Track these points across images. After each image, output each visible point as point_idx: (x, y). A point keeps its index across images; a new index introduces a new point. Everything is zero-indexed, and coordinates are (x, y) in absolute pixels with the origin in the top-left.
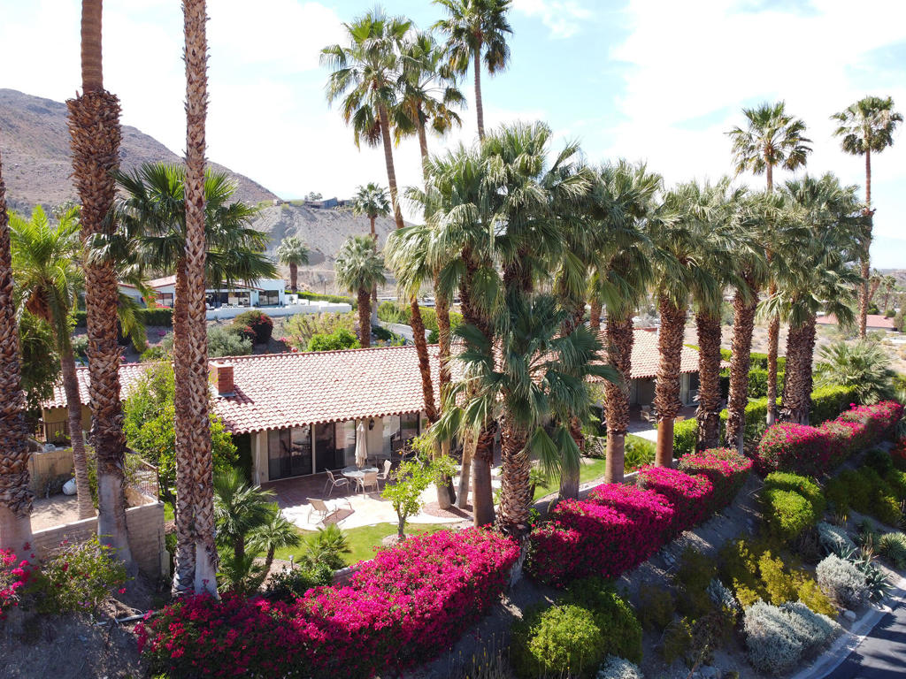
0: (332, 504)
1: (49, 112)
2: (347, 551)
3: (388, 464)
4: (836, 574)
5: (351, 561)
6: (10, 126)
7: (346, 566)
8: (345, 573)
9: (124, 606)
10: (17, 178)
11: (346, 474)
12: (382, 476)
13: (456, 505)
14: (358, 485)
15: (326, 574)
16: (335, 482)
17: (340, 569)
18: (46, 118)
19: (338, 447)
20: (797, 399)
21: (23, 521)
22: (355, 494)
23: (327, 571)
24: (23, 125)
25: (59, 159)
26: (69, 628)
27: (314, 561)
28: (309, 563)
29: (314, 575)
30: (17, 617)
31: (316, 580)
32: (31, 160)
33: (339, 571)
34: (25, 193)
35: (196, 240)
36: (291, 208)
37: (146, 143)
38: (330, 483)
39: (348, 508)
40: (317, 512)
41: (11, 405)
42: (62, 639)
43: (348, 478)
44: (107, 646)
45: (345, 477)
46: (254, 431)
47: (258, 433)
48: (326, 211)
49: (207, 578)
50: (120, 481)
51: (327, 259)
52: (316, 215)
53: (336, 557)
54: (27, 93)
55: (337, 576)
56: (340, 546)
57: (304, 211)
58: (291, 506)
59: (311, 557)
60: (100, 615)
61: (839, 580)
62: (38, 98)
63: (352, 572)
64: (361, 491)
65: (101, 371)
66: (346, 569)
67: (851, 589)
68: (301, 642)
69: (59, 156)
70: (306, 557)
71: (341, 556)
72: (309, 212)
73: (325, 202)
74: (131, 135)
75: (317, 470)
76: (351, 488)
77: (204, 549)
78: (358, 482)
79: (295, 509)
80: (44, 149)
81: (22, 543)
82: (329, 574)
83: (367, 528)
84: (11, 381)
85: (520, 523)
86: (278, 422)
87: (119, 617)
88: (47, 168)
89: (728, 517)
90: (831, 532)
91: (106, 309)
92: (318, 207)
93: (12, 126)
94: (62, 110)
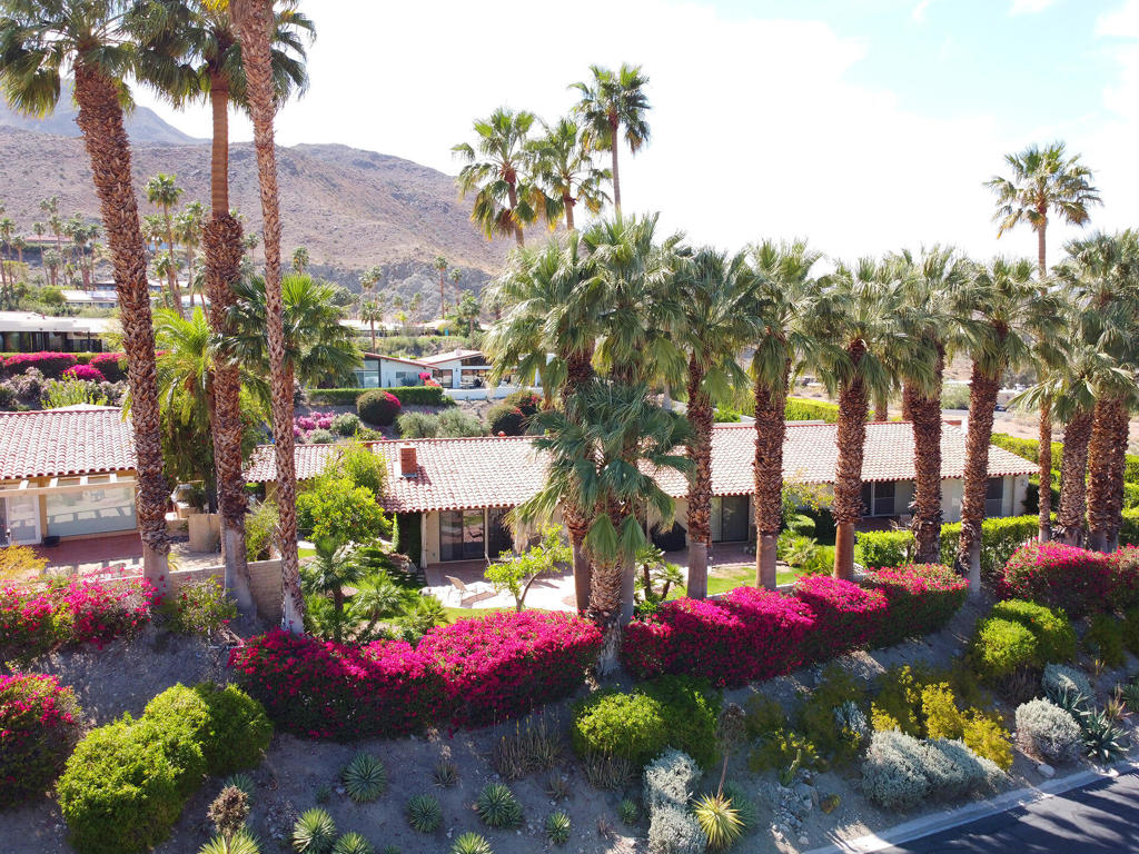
1: (374, 166)
4: (1035, 720)
9: (237, 638)
10: (336, 242)
18: (369, 174)
20: (1073, 513)
21: (161, 558)
24: (345, 183)
25: (378, 219)
26: (189, 646)
30: (152, 631)
32: (349, 221)
35: (274, 339)
39: (493, 590)
41: (152, 467)
42: (182, 653)
44: (215, 664)
50: (240, 536)
54: (353, 146)
60: (216, 640)
61: (1036, 727)
62: (363, 151)
65: (224, 444)
67: (1049, 739)
68: (344, 676)
69: (380, 215)
77: (289, 596)
80: (364, 208)
81: (159, 576)
82: (412, 635)
84: (152, 449)
85: (606, 611)
86: (447, 503)
87: (230, 644)
88: (364, 230)
89: (930, 645)
90: (1061, 676)
91: (228, 393)
93: (334, 186)
94: (387, 163)
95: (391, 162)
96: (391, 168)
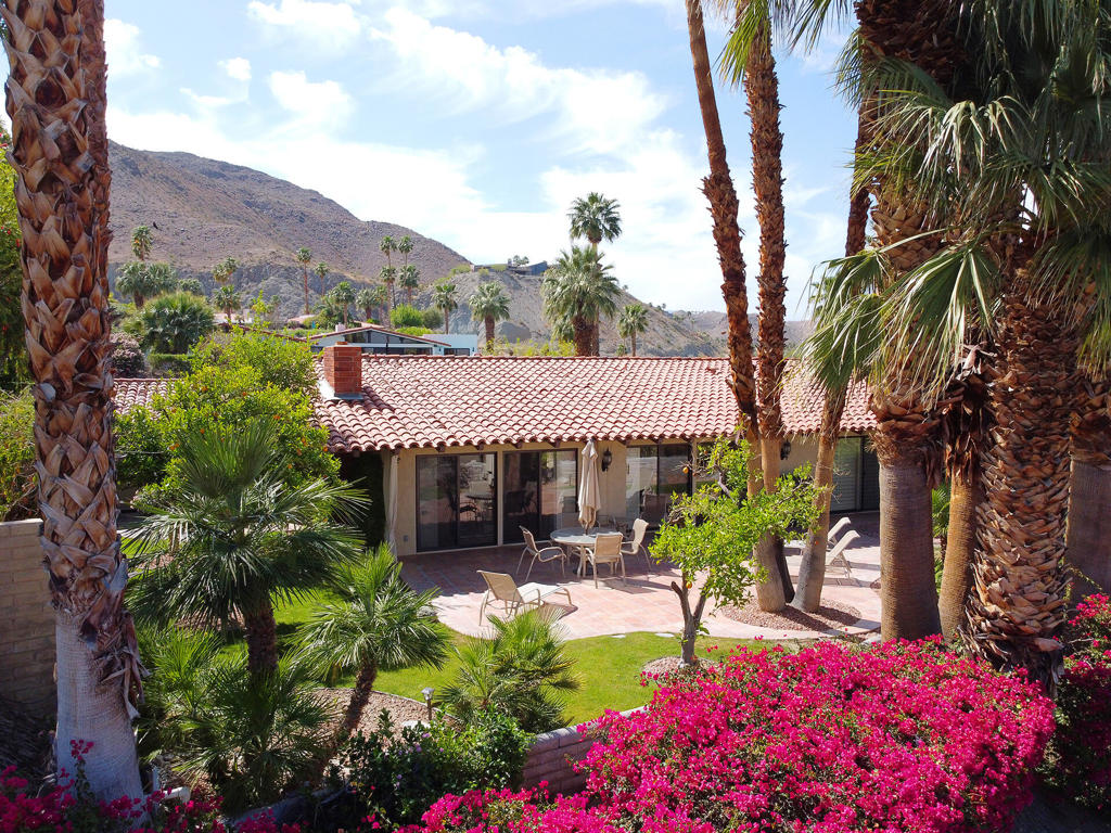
0: (530, 591)
2: (566, 685)
3: (640, 526)
5: (577, 712)
6: (179, 188)
7: (562, 725)
8: (560, 745)
10: (183, 244)
11: (559, 539)
12: (629, 547)
13: (796, 604)
14: (583, 562)
15: (505, 747)
16: (538, 553)
17: (548, 729)
18: (219, 181)
19: (545, 511)
22: (576, 580)
23: (508, 735)
24: (193, 187)
25: (229, 224)
27: (477, 704)
28: (464, 709)
29: (471, 745)
31: (478, 761)
32: (197, 223)
33: (545, 736)
34: (189, 261)
36: (491, 274)
37: (328, 208)
38: (529, 556)
39: (564, 600)
40: (501, 603)
43: (564, 546)
45: (556, 544)
46: (385, 447)
47: (393, 452)
48: (533, 277)
49: (87, 737)
51: (534, 335)
52: (521, 283)
53: (537, 697)
54: (201, 156)
55: (538, 751)
56: (548, 669)
57: (506, 277)
58: (449, 594)
59: (471, 693)
63: (583, 742)
64: (589, 574)
66: (562, 731)
69: (231, 221)
70: (455, 692)
71: (551, 695)
72: (512, 278)
73: (531, 267)
74: (312, 200)
75: (505, 541)
76: (570, 568)
77: (76, 631)
78: (583, 557)
79: (458, 599)
80: (213, 213)
82: (515, 744)
83: (608, 641)
85: (1043, 634)
86: (433, 436)
88: (214, 233)
92: (523, 273)
93: (181, 189)
94: (238, 174)
95: (241, 173)
96: (242, 178)
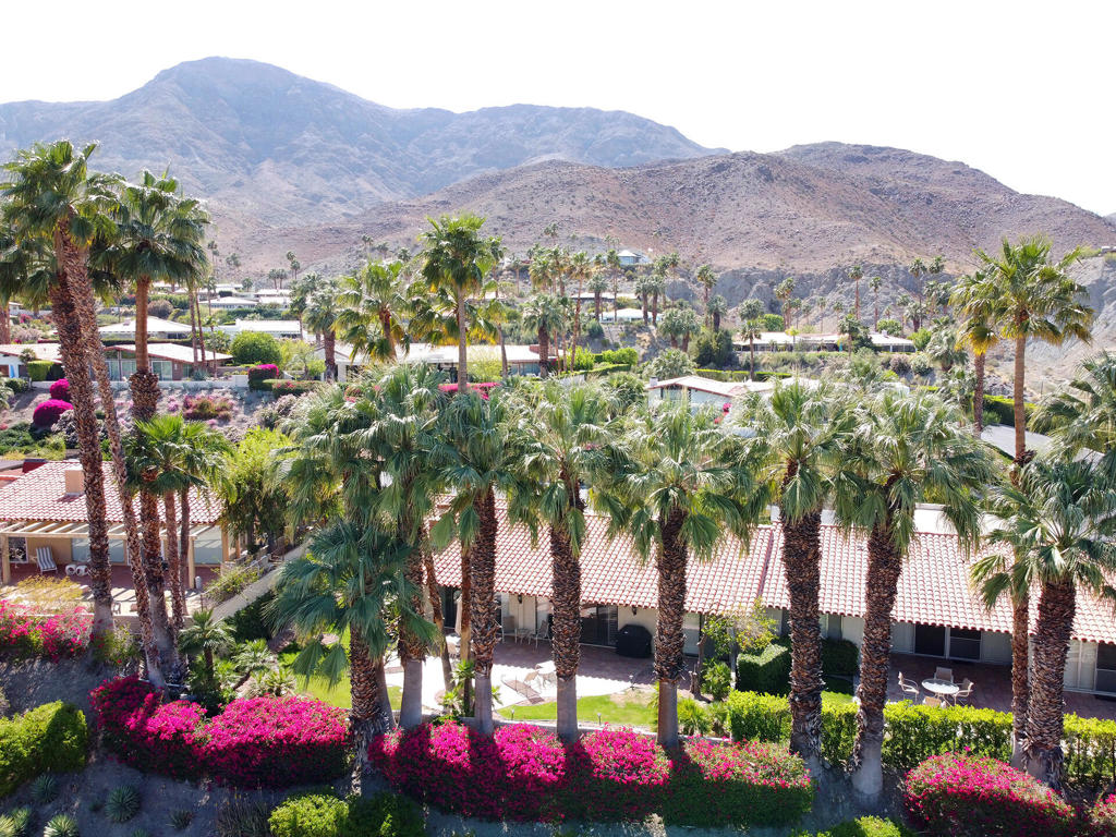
1: (864, 160)
6: (807, 187)
32: (812, 223)
34: (795, 263)
62: (857, 146)
80: (837, 208)
96: (883, 160)
